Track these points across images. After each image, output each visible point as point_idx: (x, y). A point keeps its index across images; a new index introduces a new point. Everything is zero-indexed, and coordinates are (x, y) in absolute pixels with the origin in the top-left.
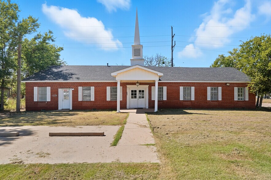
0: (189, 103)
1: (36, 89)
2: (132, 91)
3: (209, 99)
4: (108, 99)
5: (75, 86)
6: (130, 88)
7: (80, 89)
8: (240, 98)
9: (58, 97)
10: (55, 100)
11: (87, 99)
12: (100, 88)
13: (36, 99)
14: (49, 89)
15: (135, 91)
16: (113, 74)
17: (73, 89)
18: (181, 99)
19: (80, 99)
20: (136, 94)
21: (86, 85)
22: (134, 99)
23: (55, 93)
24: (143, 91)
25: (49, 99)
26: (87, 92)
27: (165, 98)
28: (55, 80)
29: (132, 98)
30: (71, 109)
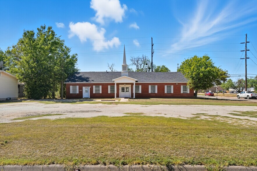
0: (154, 95)
1: (71, 87)
2: (122, 88)
3: (166, 92)
4: (109, 92)
5: (91, 85)
6: (121, 86)
7: (94, 87)
8: (185, 92)
9: (82, 91)
10: (81, 93)
11: (98, 92)
12: (105, 87)
13: (71, 92)
14: (78, 87)
15: (124, 88)
16: (113, 80)
17: (90, 87)
18: (150, 92)
19: (94, 92)
20: (124, 90)
21: (97, 85)
22: (123, 92)
23: (81, 89)
24: (128, 88)
25: (78, 92)
26: (97, 88)
27: (140, 92)
28: (80, 82)
29: (122, 91)
30: (89, 97)
